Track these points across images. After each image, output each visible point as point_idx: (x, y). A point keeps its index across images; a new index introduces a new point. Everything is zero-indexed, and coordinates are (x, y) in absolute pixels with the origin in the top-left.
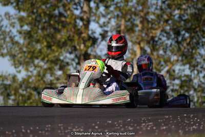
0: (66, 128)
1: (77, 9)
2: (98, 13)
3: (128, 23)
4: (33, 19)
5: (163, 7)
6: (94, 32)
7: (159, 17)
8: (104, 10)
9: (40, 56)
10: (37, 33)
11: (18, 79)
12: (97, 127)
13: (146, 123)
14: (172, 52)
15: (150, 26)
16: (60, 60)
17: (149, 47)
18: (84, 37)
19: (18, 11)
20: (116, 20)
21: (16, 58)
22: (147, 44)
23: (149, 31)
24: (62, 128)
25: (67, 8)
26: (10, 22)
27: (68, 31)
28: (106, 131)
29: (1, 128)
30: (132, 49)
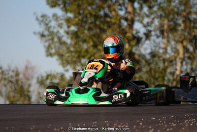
1: (121, 10)
2: (142, 13)
3: (172, 23)
4: (79, 20)
6: (138, 32)
8: (148, 11)
9: (87, 55)
10: (83, 33)
11: (66, 78)
12: (141, 124)
13: (188, 119)
15: (192, 25)
17: (192, 45)
18: (129, 37)
19: (65, 12)
20: (159, 20)
21: (64, 58)
22: (190, 42)
23: (192, 30)
25: (112, 9)
26: (58, 23)
27: (113, 31)
28: (150, 127)
29: (50, 125)
30: (175, 48)
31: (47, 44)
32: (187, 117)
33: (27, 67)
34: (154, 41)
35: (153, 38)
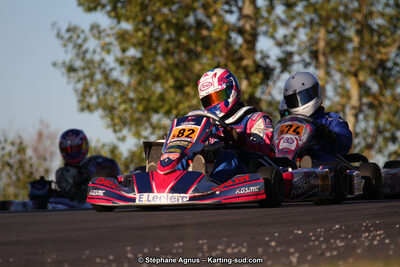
0: (212, 248)
1: (231, 12)
2: (273, 18)
3: (333, 36)
4: (145, 35)
6: (265, 56)
7: (394, 21)
8: (284, 12)
9: (162, 107)
10: (154, 61)
11: (121, 154)
12: (273, 244)
13: (370, 232)
15: (376, 39)
17: (375, 80)
19: (115, 21)
20: (307, 30)
21: (116, 113)
22: (371, 75)
23: (375, 49)
24: (205, 247)
25: (211, 10)
26: (102, 42)
27: (214, 55)
28: (292, 250)
29: (88, 252)
30: (343, 87)
31: (80, 86)
32: (366, 227)
33: (40, 135)
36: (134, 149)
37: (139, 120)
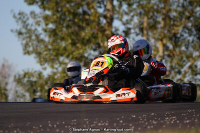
0: (91, 123)
1: (100, 7)
2: (121, 11)
3: (151, 21)
4: (57, 17)
5: (185, 5)
6: (117, 30)
7: (181, 14)
8: (127, 8)
9: (65, 53)
10: (61, 31)
11: (44, 76)
12: (121, 122)
13: (169, 117)
14: (194, 48)
15: (172, 23)
16: (84, 57)
17: (171, 43)
18: (108, 34)
19: (42, 10)
20: (138, 17)
21: (42, 56)
22: (169, 40)
23: (172, 28)
24: (88, 122)
25: (91, 6)
26: (36, 20)
27: (91, 29)
28: (131, 125)
29: (29, 123)
30: (155, 46)
31: (24, 42)
32: (167, 115)
33: (3, 66)
34: (134, 39)
35: (132, 36)
36: (50, 74)
37: (53, 59)
